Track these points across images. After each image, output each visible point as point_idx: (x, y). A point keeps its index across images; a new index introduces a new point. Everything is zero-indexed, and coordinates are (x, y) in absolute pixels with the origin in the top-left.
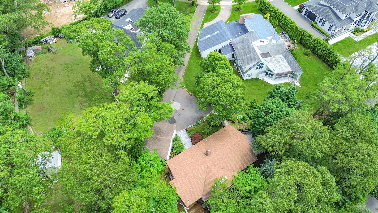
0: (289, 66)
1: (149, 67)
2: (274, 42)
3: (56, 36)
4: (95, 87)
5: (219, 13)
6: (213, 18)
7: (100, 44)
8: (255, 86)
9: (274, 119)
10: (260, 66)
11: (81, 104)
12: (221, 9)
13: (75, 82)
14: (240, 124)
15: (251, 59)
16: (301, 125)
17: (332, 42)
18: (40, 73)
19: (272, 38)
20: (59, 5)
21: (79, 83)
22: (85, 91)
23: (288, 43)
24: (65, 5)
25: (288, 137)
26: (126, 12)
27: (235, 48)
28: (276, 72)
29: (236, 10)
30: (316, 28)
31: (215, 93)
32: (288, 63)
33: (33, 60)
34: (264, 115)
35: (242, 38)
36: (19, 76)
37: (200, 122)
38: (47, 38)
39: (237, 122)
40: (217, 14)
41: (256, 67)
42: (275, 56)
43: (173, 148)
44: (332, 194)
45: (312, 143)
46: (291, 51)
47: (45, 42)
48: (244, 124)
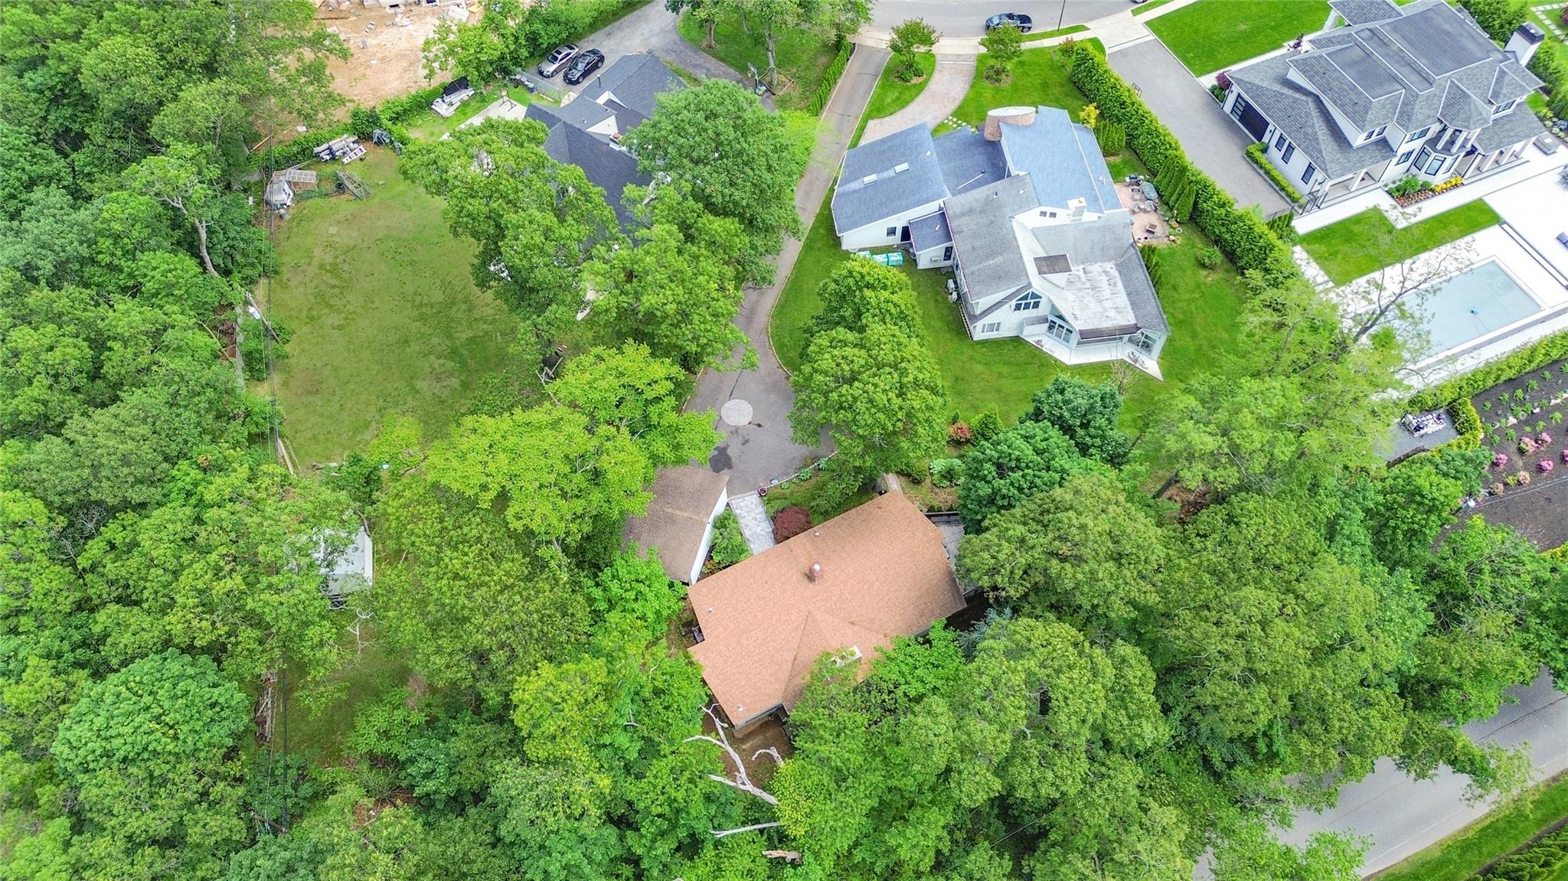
0: (1129, 307)
1: (653, 301)
2: (1090, 217)
3: (364, 137)
4: (485, 326)
5: (926, 82)
6: (902, 103)
7: (511, 217)
8: (1006, 363)
9: (1020, 489)
10: (1028, 300)
11: (438, 380)
12: (938, 67)
13: (421, 305)
14: (937, 490)
15: (999, 277)
16: (1083, 520)
17: (1304, 224)
18: (310, 264)
19: (1084, 204)
20: (374, 18)
21: (435, 311)
22: (449, 336)
23: (1153, 219)
24: (397, 20)
25: (1039, 550)
26: (602, 59)
27: (955, 230)
28: (1078, 325)
29: (987, 78)
30: (1261, 167)
31: (843, 399)
32: (1129, 294)
33: (287, 217)
34: (994, 473)
35: (984, 196)
36: (248, 271)
37: (807, 472)
38: (337, 144)
39: (928, 481)
40: (920, 88)
41: (1014, 303)
42: (1089, 268)
43: (712, 548)
44: (1139, 725)
45: (1100, 575)
46: (1148, 253)
47: (328, 157)
48: (948, 490)
